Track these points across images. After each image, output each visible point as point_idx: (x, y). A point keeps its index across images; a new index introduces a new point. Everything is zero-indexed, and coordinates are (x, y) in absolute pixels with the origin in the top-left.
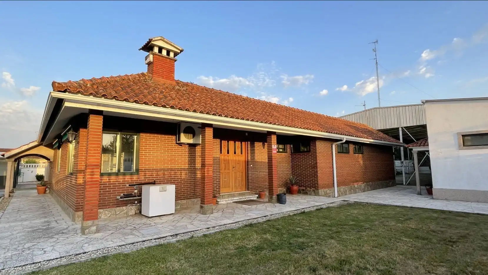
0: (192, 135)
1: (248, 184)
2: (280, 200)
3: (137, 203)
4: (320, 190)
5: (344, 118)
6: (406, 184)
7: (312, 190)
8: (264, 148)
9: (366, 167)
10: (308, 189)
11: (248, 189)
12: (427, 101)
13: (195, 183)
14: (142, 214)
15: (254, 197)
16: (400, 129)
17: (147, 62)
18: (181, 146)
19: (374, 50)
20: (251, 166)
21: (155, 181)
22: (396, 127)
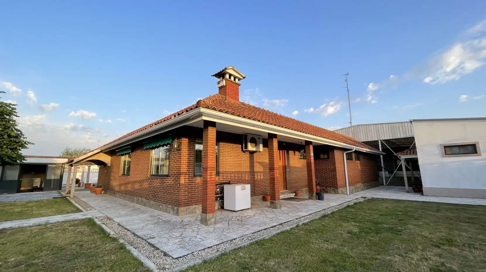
0: (255, 144)
1: (286, 185)
2: (320, 197)
3: (219, 200)
4: (339, 189)
5: (337, 132)
6: (386, 185)
7: (332, 189)
8: (295, 156)
9: (362, 171)
10: (329, 188)
11: (286, 189)
12: (414, 121)
13: (254, 183)
14: (225, 209)
15: (292, 195)
16: (379, 141)
17: (220, 85)
18: (245, 153)
19: (346, 81)
20: (288, 169)
21: (230, 182)
22: (376, 139)
